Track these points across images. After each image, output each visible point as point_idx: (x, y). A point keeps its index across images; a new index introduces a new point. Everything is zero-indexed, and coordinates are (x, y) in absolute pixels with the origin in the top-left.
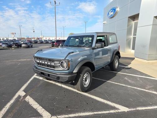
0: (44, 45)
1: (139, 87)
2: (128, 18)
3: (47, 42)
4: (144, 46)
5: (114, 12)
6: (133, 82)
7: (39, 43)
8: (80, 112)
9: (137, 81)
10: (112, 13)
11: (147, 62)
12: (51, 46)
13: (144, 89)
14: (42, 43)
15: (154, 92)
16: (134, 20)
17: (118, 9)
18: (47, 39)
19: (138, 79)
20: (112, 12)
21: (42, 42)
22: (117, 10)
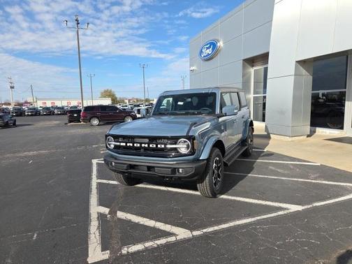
0: (44, 120)
1: (299, 178)
2: (242, 61)
3: (49, 112)
4: (282, 113)
5: (213, 49)
6: (286, 172)
7: (28, 115)
8: (234, 220)
9: (291, 169)
10: (209, 51)
11: (290, 139)
12: (67, 121)
13: (308, 179)
14: (35, 115)
15: (324, 182)
16: (253, 66)
17: (220, 44)
18: (49, 105)
19: (292, 167)
20: (207, 48)
21: (36, 113)
22: (218, 44)
